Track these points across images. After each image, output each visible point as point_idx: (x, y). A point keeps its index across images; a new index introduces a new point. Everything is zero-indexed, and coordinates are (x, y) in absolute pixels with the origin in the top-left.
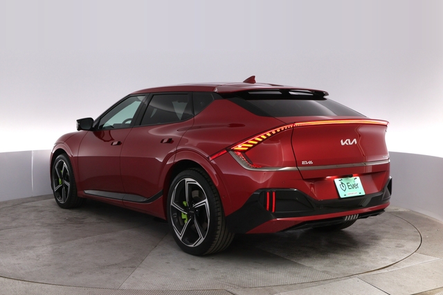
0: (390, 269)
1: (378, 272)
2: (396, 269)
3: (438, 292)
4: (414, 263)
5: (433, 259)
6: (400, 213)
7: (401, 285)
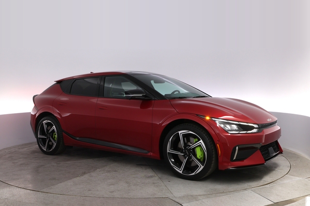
3: (301, 199)
5: (298, 179)
7: (278, 195)
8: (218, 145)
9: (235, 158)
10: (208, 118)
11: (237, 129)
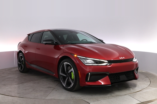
0: (139, 92)
1: (135, 93)
2: (142, 92)
3: (156, 100)
4: (148, 90)
5: (154, 89)
6: (143, 73)
7: (143, 98)
8: (79, 71)
9: (88, 80)
10: (75, 56)
11: (93, 63)
